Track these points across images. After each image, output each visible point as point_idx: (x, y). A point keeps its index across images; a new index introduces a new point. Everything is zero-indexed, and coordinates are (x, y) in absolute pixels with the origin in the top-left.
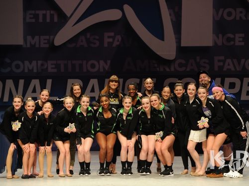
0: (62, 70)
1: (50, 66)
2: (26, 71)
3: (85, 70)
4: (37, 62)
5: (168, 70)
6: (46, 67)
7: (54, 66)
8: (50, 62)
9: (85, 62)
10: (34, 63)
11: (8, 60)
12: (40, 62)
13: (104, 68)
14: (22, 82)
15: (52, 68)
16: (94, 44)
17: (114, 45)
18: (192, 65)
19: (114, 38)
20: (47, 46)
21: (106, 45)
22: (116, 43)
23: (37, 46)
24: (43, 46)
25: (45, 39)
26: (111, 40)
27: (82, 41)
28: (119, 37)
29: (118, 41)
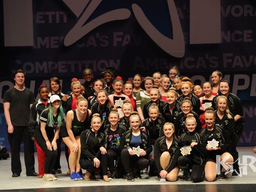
0: (73, 70)
1: (61, 67)
2: (37, 72)
3: (95, 70)
4: (48, 63)
6: (56, 67)
7: (64, 67)
8: (60, 63)
9: (95, 62)
10: (45, 64)
11: (19, 62)
12: (50, 63)
14: (33, 83)
15: (63, 69)
16: (104, 43)
17: (124, 45)
18: (201, 63)
19: (123, 37)
20: (57, 47)
21: (115, 44)
22: (125, 43)
23: (48, 47)
24: (53, 46)
25: (55, 40)
26: (120, 39)
27: (91, 41)
28: (128, 37)
29: (127, 40)
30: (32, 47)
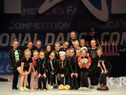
0: (43, 28)
1: (36, 26)
2: (23, 28)
3: (56, 28)
5: (103, 27)
6: (34, 26)
7: (38, 26)
8: (36, 23)
9: (56, 23)
10: (27, 24)
11: (12, 22)
12: (30, 23)
13: (67, 27)
14: (20, 35)
15: (37, 27)
16: (61, 12)
17: (73, 14)
18: (118, 24)
19: (72, 9)
20: (34, 14)
21: (68, 13)
22: (74, 12)
23: (29, 14)
24: (32, 14)
25: (33, 10)
26: (71, 10)
27: (54, 11)
28: (75, 9)
29: (75, 11)
30: (20, 14)
